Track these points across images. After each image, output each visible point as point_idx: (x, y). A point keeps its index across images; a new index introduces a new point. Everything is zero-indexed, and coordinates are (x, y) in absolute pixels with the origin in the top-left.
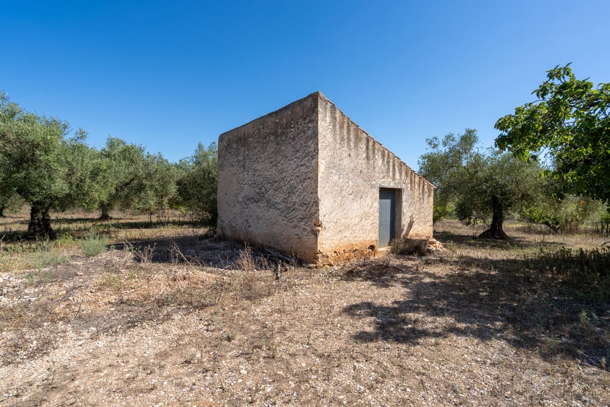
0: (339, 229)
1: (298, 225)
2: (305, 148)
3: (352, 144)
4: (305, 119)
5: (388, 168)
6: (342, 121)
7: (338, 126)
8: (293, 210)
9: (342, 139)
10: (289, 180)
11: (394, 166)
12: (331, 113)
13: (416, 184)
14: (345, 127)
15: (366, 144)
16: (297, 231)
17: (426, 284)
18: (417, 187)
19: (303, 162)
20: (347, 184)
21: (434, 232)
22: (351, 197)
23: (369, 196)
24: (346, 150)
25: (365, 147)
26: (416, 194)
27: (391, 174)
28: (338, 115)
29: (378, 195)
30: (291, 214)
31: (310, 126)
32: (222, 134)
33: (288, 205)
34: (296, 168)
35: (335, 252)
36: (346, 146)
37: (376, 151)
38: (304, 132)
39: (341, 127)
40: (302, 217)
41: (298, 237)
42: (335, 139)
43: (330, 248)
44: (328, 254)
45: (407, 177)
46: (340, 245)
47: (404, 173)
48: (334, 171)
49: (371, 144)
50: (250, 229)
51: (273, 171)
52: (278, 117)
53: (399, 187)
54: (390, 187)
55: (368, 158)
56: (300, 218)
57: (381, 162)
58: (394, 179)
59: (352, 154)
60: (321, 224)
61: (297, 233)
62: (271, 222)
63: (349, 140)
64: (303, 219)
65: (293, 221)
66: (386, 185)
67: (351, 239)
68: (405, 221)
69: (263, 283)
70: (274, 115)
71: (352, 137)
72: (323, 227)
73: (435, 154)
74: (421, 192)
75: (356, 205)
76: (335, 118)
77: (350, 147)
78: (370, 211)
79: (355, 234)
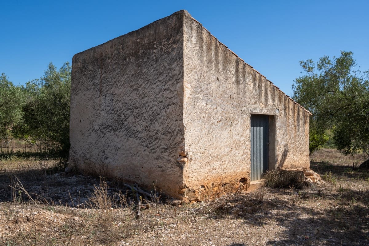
0: (206, 161)
1: (161, 156)
2: (169, 71)
3: (221, 67)
4: (169, 39)
5: (260, 93)
6: (210, 42)
7: (205, 47)
8: (156, 139)
9: (210, 61)
10: (151, 106)
11: (266, 90)
12: (198, 33)
13: (290, 111)
14: (213, 48)
15: (236, 67)
16: (160, 163)
17: (303, 221)
18: (291, 113)
19: (166, 85)
20: (215, 111)
21: (312, 162)
22: (220, 124)
23: (239, 124)
24: (213, 73)
25: (234, 70)
26: (291, 121)
27: (263, 99)
28: (205, 35)
29: (249, 122)
30: (154, 143)
31: (175, 47)
32: (75, 55)
33: (150, 133)
34: (159, 93)
35: (203, 186)
36: (214, 69)
37: (247, 75)
38: (168, 53)
39: (209, 49)
40: (166, 147)
41: (161, 169)
42: (202, 61)
43: (196, 182)
44: (195, 188)
45: (280, 102)
46: (209, 178)
47: (277, 99)
48: (201, 97)
49: (241, 66)
50: (107, 161)
51: (134, 96)
52: (139, 37)
53: (272, 113)
54: (262, 113)
55: (237, 82)
56: (164, 148)
57: (252, 86)
58: (266, 104)
59: (221, 78)
60: (187, 154)
61: (159, 165)
62: (130, 153)
63: (217, 62)
64: (167, 149)
65: (155, 152)
66: (258, 112)
67: (220, 171)
68: (279, 151)
69: (120, 223)
70: (135, 35)
71: (220, 59)
72: (190, 158)
73: (310, 78)
74: (296, 118)
75: (225, 133)
76: (202, 39)
77: (219, 70)
78: (241, 140)
79: (225, 166)
